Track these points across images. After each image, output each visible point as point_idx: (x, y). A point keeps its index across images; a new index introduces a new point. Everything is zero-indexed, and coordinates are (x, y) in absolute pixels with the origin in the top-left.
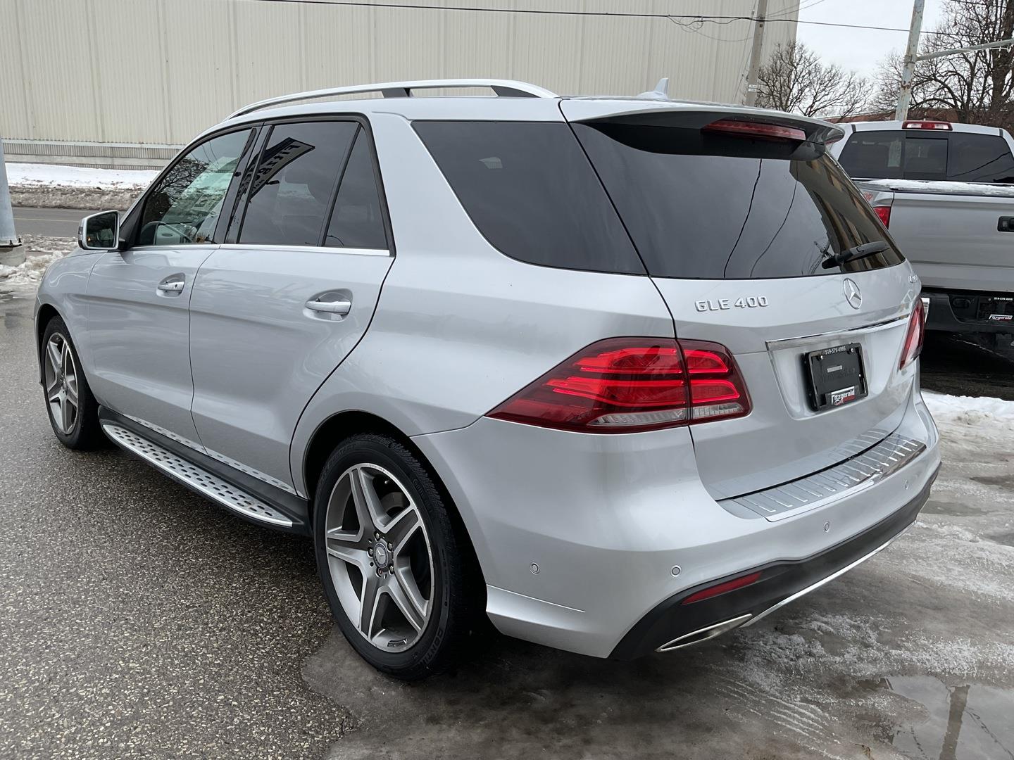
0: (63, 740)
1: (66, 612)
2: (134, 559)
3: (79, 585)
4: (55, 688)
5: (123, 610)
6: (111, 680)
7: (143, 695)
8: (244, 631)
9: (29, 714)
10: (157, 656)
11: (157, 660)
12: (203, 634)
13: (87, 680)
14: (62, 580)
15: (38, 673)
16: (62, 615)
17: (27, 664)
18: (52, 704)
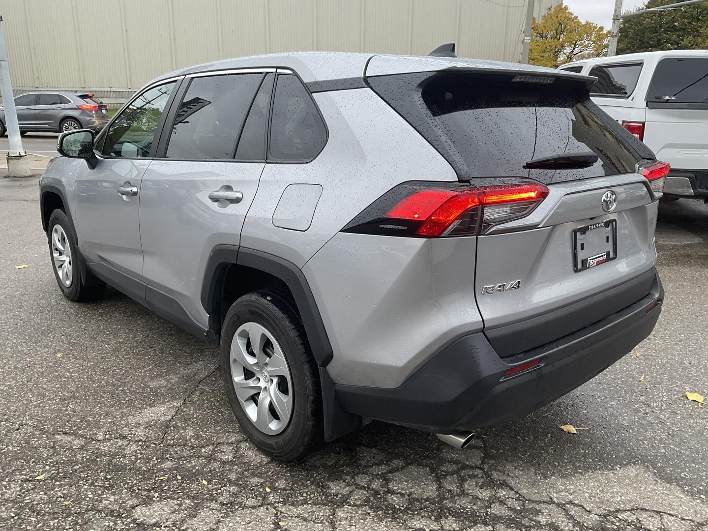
0: (33, 406)
1: (40, 351)
2: (81, 326)
3: (48, 338)
4: (30, 384)
5: (72, 350)
6: (61, 381)
7: (78, 388)
8: (138, 359)
9: (16, 395)
10: (88, 371)
11: (88, 372)
12: (115, 361)
13: (47, 381)
14: (39, 336)
15: (22, 378)
16: (37, 352)
17: (16, 374)
18: (28, 391)
